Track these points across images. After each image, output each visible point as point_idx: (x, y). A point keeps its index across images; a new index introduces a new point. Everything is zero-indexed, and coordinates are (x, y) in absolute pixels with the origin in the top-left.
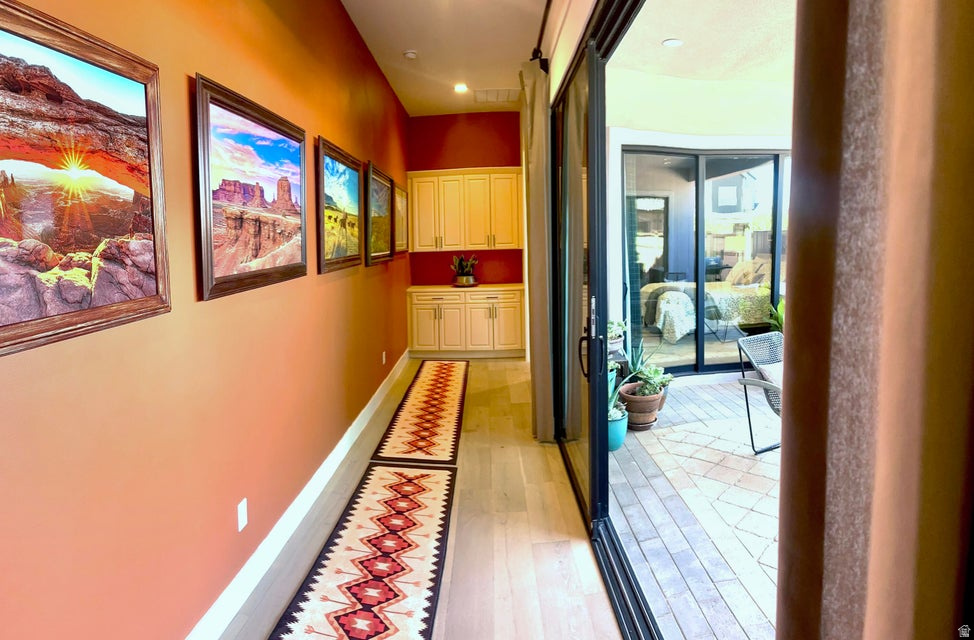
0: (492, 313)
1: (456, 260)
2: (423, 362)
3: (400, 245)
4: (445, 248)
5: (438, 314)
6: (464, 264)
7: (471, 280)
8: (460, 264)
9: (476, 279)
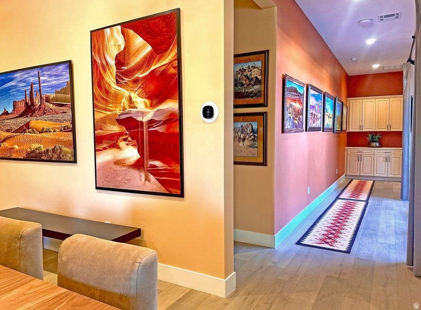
0: (387, 160)
1: (370, 136)
2: (352, 180)
3: (344, 128)
4: (364, 130)
5: (359, 159)
6: (374, 137)
7: (377, 144)
8: (372, 137)
9: (380, 144)
